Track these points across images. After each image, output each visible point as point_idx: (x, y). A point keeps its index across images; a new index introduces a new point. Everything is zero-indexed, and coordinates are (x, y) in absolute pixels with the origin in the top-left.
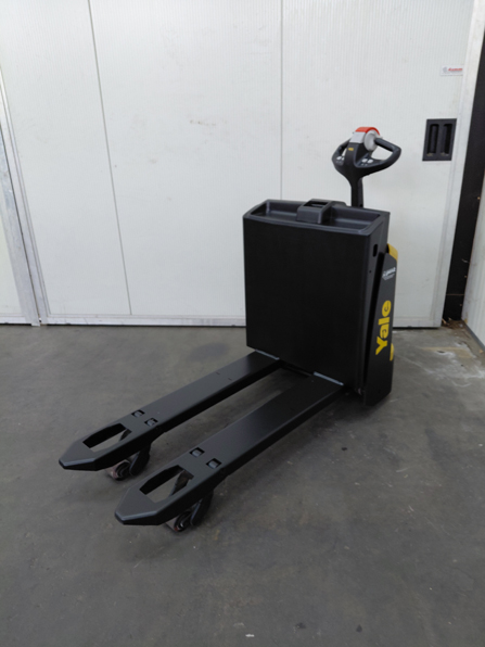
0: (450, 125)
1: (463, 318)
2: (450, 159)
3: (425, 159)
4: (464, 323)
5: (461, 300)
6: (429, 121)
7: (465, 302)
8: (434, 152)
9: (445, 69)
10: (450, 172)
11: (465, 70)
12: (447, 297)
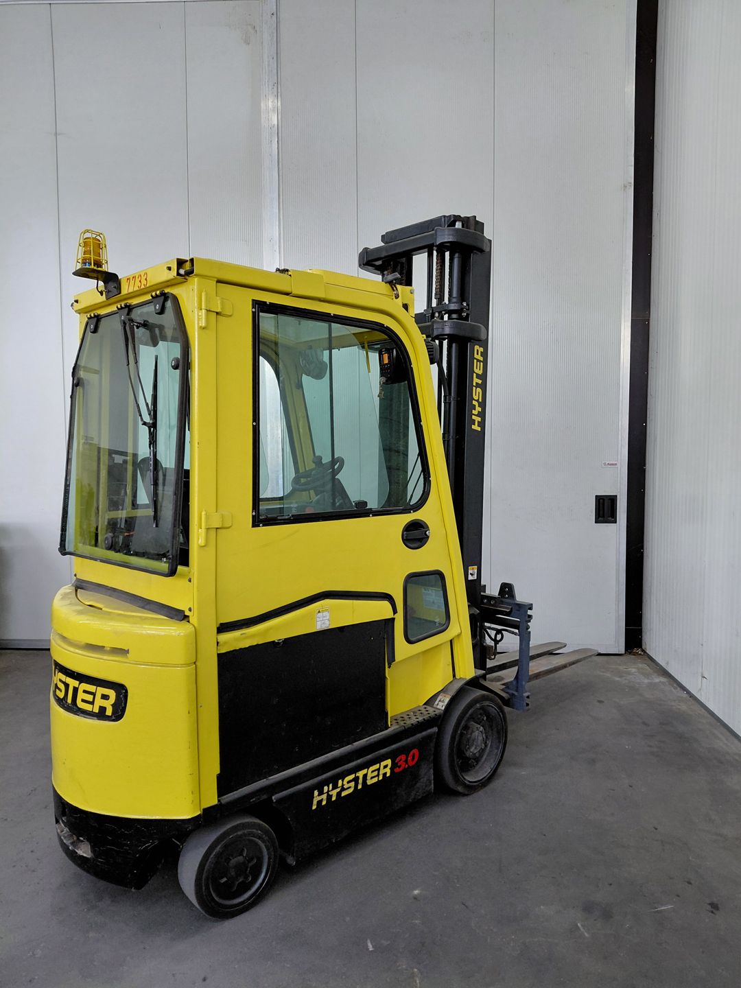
0: (612, 500)
1: (643, 647)
2: (616, 522)
3: (596, 522)
4: (643, 651)
5: (640, 632)
6: (596, 496)
7: (643, 634)
8: (603, 517)
9: (605, 464)
10: (617, 532)
11: (619, 465)
12: (626, 629)
